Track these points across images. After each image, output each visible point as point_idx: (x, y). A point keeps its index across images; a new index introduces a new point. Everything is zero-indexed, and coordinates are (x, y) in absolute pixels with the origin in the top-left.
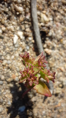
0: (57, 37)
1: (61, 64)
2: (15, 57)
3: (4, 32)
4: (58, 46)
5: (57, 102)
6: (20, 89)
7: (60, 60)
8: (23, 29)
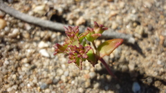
0: (70, 4)
1: (107, 12)
2: (65, 63)
3: (30, 63)
4: (82, 7)
5: (156, 39)
6: (109, 77)
7: (100, 11)
8: (38, 39)
